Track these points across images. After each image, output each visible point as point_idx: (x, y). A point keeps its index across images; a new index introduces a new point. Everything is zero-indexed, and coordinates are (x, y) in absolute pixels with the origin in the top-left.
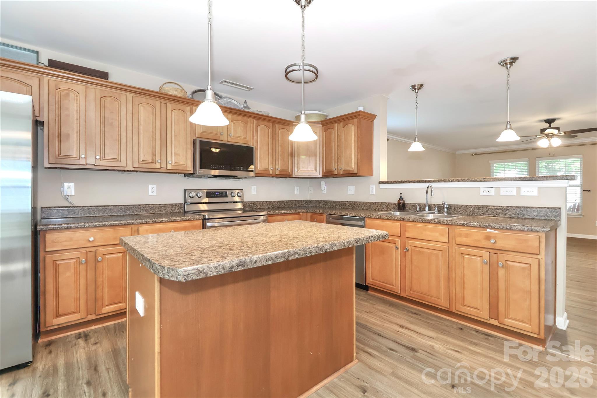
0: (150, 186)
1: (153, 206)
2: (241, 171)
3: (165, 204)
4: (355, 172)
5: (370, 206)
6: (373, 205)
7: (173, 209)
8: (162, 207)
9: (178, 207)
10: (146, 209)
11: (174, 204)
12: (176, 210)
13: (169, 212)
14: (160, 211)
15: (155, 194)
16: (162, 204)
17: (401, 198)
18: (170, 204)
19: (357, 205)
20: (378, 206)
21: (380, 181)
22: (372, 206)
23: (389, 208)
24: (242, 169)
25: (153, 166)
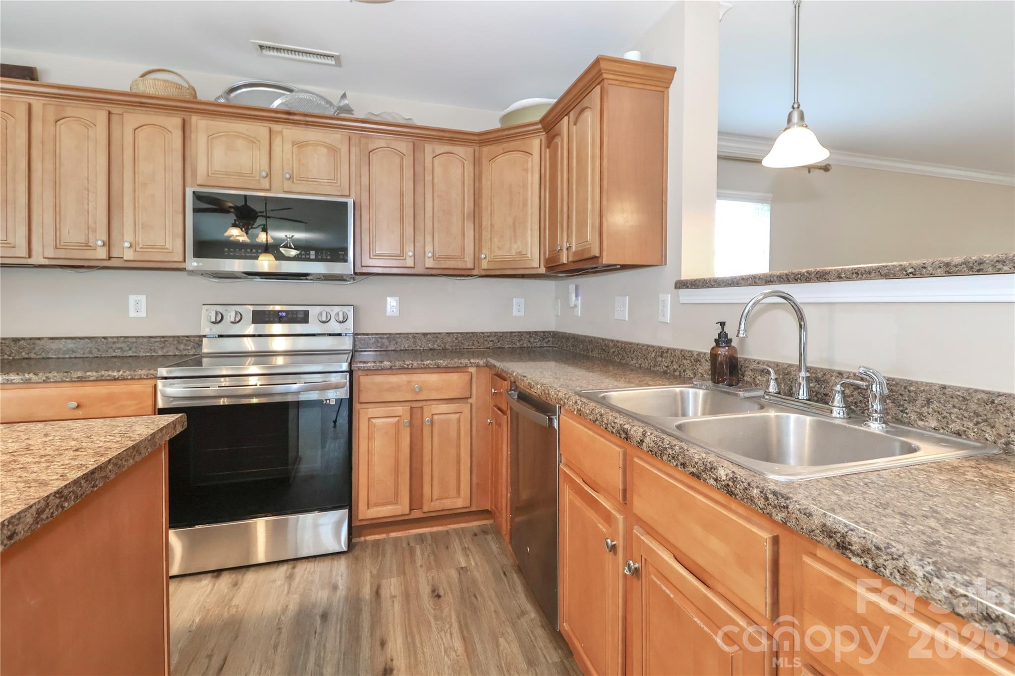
0: (132, 298)
1: (134, 340)
2: (309, 260)
3: (163, 337)
4: (592, 254)
5: (655, 357)
6: (661, 356)
7: (182, 347)
8: (156, 342)
9: (192, 344)
10: (118, 345)
11: (183, 336)
12: (188, 350)
13: (171, 353)
14: (151, 350)
15: (143, 314)
16: (156, 337)
17: (723, 339)
18: (174, 337)
19: (630, 352)
20: (672, 362)
21: (683, 278)
22: (660, 358)
23: (700, 370)
24: (313, 257)
25: (89, 254)
